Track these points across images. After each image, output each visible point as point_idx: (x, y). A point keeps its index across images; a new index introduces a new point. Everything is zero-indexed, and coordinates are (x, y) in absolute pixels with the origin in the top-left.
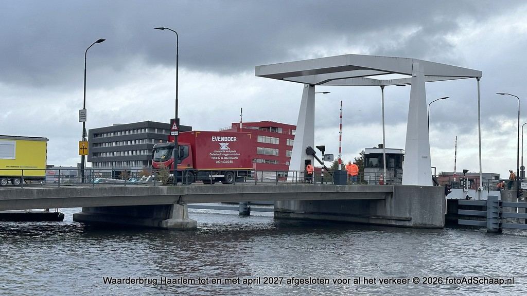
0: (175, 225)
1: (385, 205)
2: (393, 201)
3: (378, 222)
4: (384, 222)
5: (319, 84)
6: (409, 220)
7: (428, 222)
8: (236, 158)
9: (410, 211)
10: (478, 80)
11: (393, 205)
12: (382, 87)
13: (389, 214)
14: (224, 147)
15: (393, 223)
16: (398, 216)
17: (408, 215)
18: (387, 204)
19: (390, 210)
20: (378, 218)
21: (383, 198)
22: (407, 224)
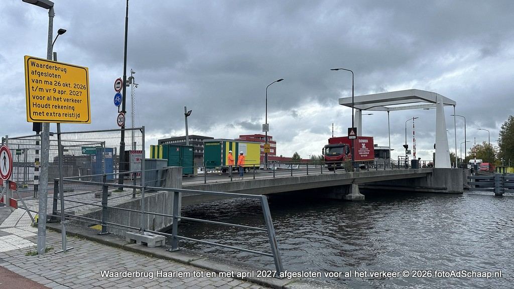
0: (356, 198)
1: (426, 180)
2: (432, 178)
3: (421, 190)
4: (426, 190)
5: (365, 110)
6: (445, 189)
7: (456, 190)
8: (368, 153)
9: (446, 183)
10: (454, 107)
11: (432, 180)
12: (388, 112)
13: (429, 186)
14: (364, 145)
15: (433, 191)
16: (436, 186)
17: (444, 186)
18: (428, 180)
19: (431, 183)
20: (422, 188)
21: (425, 176)
22: (444, 191)
